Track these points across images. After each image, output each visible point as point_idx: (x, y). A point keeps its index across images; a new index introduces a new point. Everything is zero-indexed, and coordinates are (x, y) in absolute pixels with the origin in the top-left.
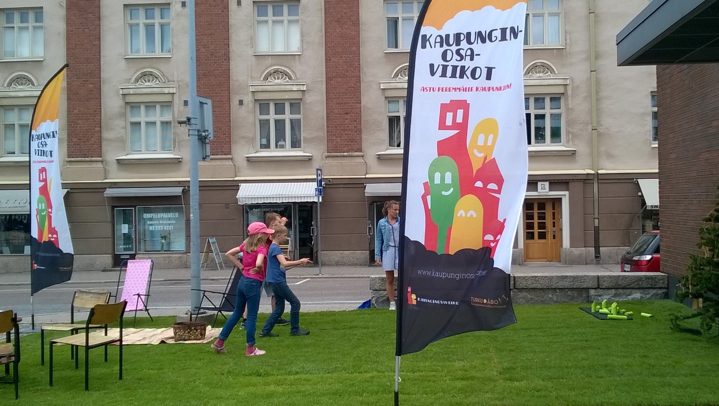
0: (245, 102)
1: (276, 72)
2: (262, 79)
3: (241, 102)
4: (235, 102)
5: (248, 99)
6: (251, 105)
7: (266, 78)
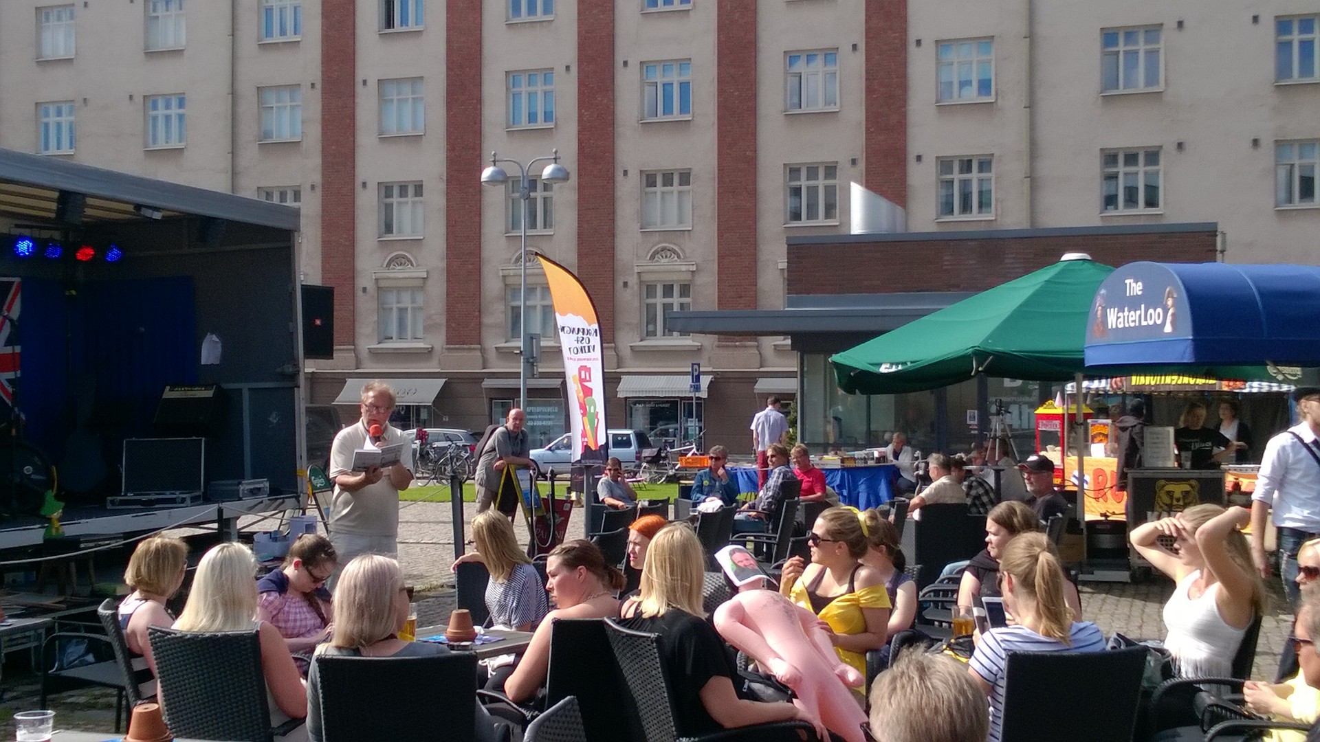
0: (630, 284)
1: (663, 249)
2: (648, 258)
3: (625, 284)
4: (620, 284)
5: (633, 281)
6: (636, 287)
7: (652, 257)
